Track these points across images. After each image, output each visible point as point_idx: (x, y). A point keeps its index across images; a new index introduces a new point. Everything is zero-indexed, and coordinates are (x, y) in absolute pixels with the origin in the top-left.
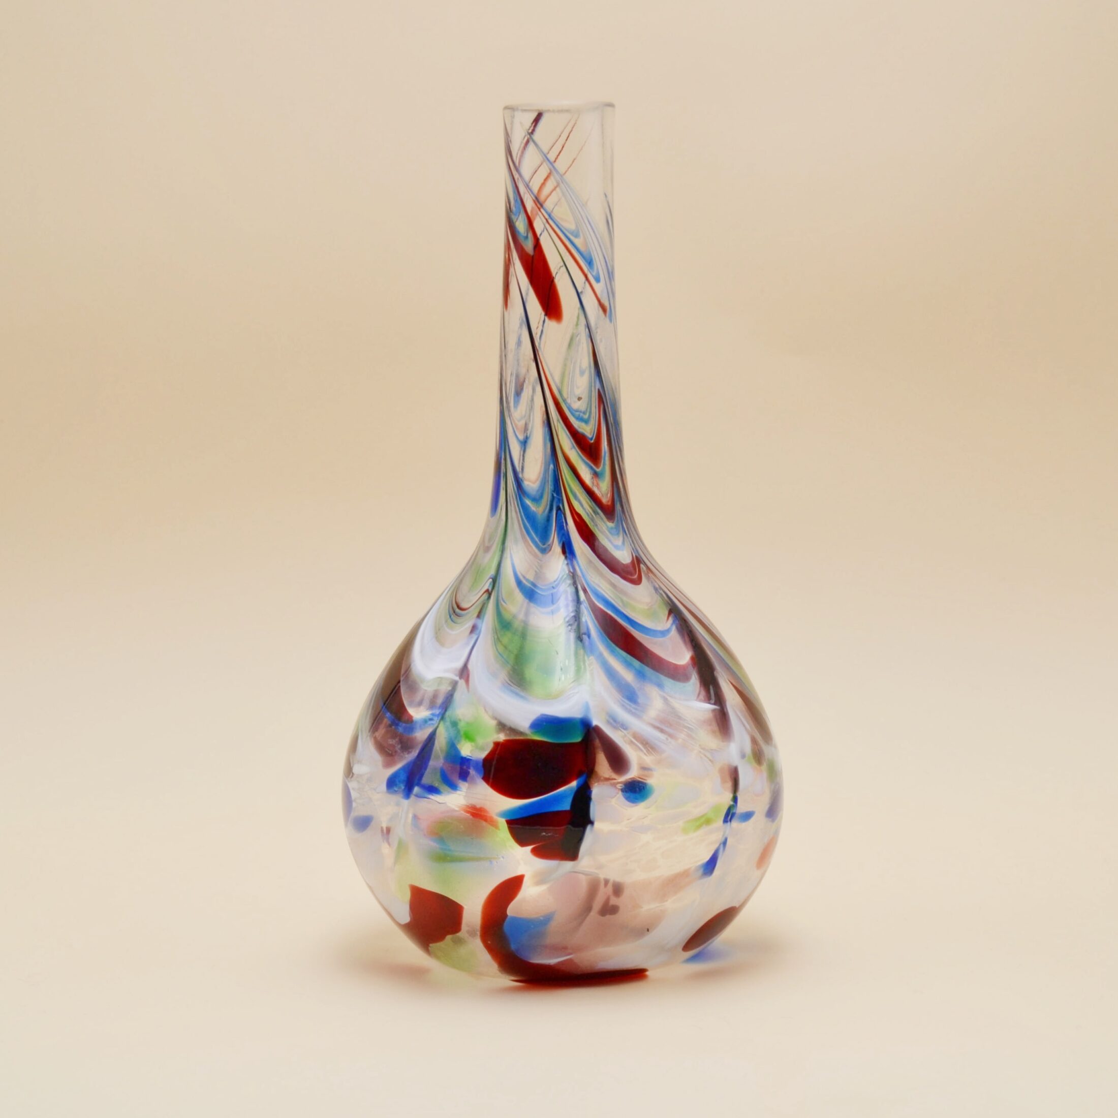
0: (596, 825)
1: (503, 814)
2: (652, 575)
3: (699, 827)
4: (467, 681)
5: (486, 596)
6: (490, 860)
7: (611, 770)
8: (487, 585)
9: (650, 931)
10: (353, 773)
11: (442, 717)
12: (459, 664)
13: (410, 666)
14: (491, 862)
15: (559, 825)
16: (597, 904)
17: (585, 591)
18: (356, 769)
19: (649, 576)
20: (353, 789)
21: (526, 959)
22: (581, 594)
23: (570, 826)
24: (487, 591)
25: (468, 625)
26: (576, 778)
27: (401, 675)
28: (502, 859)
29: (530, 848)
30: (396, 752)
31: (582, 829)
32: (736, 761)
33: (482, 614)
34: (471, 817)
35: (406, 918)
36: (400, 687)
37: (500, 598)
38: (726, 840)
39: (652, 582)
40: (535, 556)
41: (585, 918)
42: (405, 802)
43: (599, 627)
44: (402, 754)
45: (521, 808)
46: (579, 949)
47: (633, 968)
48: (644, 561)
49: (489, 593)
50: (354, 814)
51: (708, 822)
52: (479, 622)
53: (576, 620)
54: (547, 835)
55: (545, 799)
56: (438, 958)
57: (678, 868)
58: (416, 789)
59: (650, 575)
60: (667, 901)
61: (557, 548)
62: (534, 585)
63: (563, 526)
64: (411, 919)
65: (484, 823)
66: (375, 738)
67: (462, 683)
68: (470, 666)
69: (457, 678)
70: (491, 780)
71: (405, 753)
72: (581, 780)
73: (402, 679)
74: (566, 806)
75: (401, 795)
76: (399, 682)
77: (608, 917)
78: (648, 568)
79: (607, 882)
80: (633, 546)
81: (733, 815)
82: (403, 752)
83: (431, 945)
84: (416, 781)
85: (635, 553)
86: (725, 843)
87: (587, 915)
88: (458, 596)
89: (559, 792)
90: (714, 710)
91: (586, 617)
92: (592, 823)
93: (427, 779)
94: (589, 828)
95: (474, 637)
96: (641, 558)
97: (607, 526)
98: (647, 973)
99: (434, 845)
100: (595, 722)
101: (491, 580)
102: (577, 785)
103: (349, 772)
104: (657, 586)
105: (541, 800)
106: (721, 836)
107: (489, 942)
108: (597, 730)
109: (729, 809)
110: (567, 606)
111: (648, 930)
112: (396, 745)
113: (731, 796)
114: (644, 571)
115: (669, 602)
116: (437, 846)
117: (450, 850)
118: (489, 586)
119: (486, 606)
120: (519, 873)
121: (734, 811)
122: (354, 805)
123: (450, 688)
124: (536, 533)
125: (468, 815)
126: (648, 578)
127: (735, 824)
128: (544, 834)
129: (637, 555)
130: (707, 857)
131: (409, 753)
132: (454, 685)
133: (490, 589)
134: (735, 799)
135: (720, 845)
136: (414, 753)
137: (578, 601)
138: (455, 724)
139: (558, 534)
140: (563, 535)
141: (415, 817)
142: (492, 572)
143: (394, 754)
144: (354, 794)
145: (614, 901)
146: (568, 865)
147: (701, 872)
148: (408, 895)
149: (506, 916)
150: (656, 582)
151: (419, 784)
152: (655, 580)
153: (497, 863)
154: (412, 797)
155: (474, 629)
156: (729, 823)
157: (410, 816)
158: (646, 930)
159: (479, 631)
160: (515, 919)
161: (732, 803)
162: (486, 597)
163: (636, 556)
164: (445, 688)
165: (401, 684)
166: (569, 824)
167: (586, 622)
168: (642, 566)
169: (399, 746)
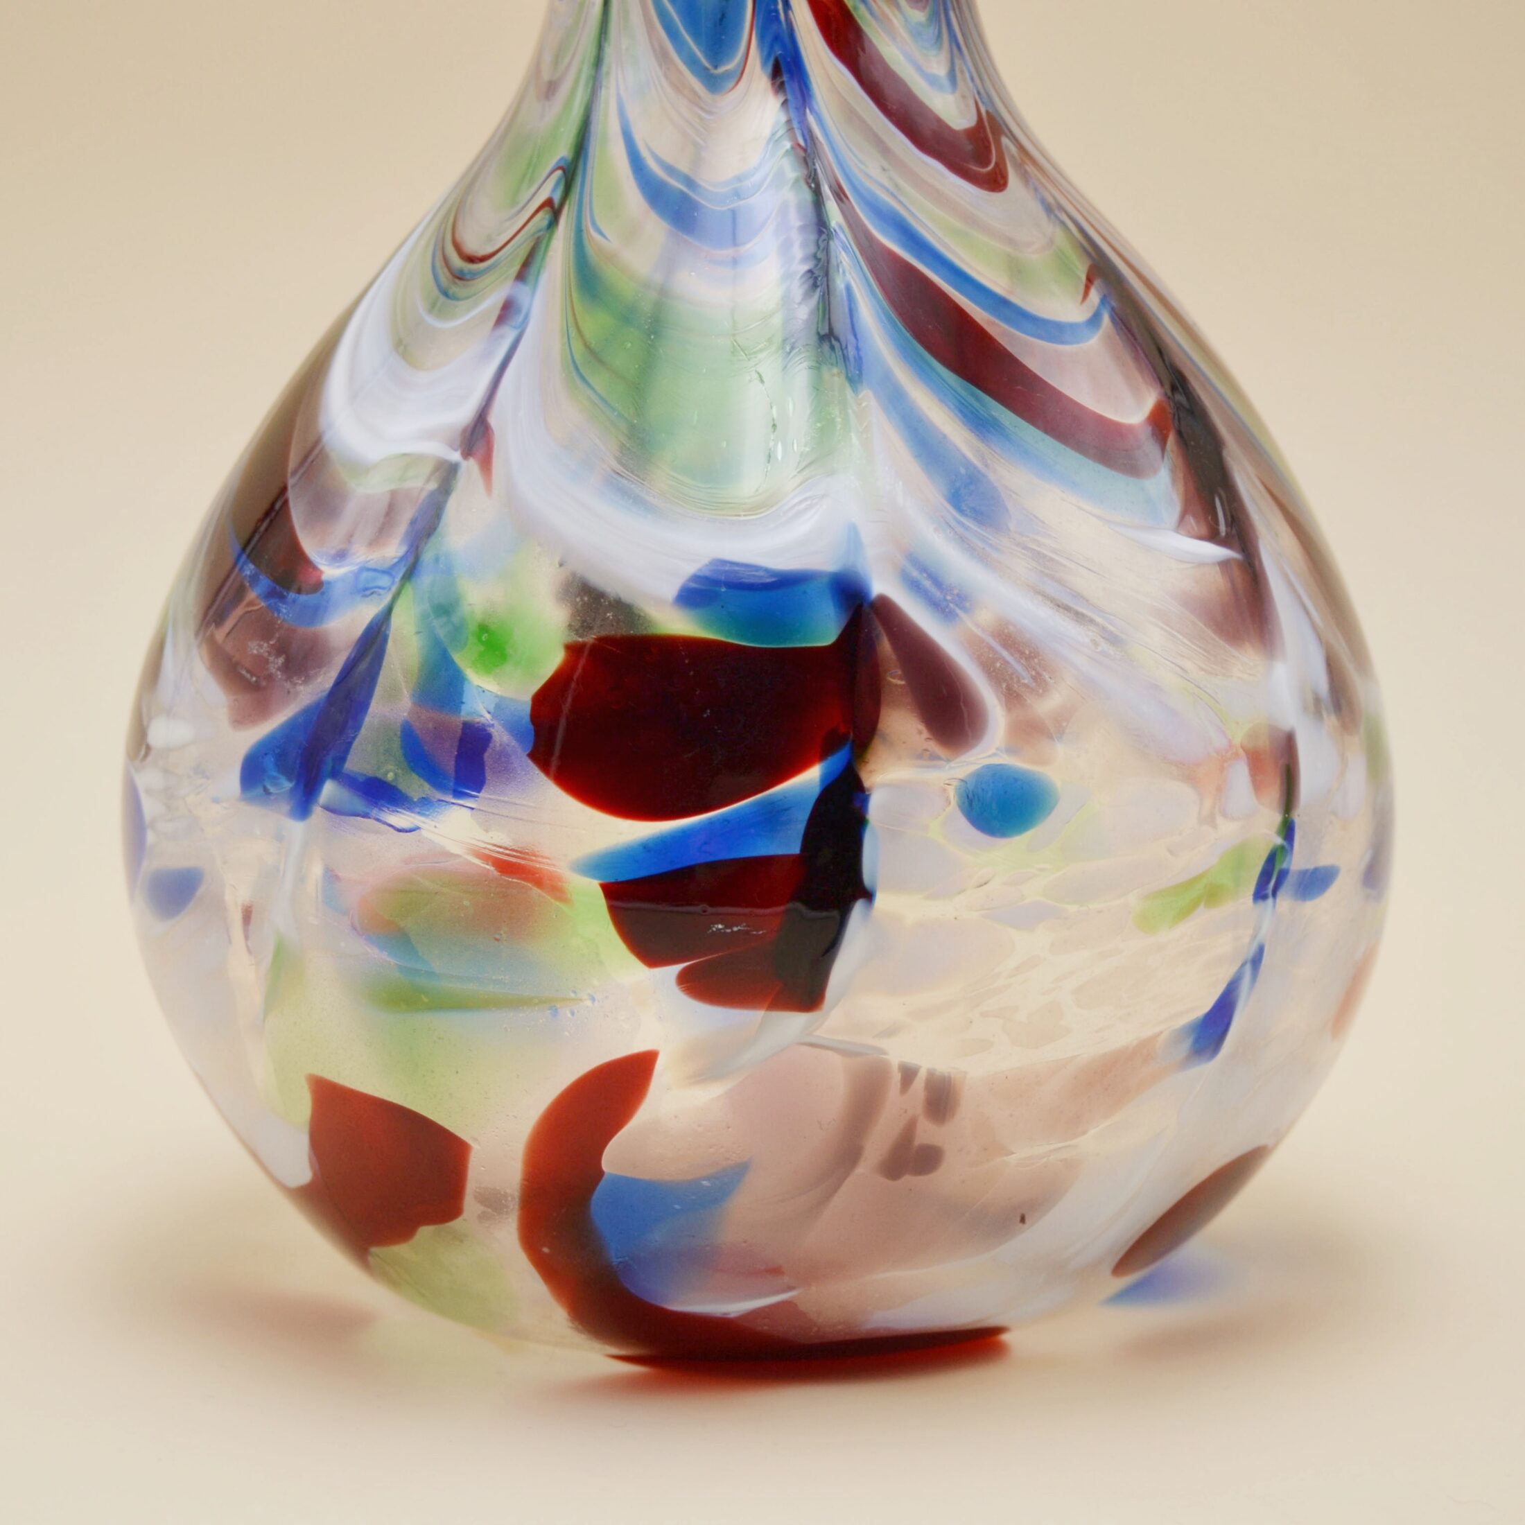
0: (882, 900)
1: (592, 867)
2: (1032, 167)
3: (1185, 912)
4: (486, 464)
5: (543, 218)
6: (551, 1004)
7: (926, 734)
8: (549, 189)
9: (1027, 1220)
10: (148, 748)
11: (411, 568)
12: (464, 414)
13: (318, 441)
14: (555, 1012)
15: (767, 901)
16: (878, 1144)
17: (840, 195)
18: (161, 733)
19: (1026, 171)
20: (149, 792)
21: (653, 1302)
22: (832, 209)
23: (798, 905)
24: (548, 203)
25: (491, 301)
26: (822, 757)
27: (289, 475)
28: (589, 1003)
29: (675, 969)
30: (270, 677)
31: (835, 913)
32: (1290, 715)
33: (533, 269)
34: (496, 874)
35: (300, 1170)
36: (286, 502)
37: (587, 223)
38: (1261, 950)
39: (1036, 190)
40: (695, 100)
41: (840, 1182)
42: (296, 829)
43: (885, 304)
44: (288, 685)
45: (650, 848)
46: (812, 1272)
47: (970, 1327)
48: (1010, 131)
49: (553, 209)
50: (151, 865)
51: (1213, 895)
52: (522, 293)
53: (815, 286)
54: (729, 931)
55: (725, 820)
56: (393, 1283)
57: (1123, 1037)
58: (329, 790)
59: (1030, 168)
60: (1084, 1133)
61: (757, 77)
62: (690, 182)
63: (777, 11)
64: (315, 1174)
65: (536, 891)
66: (211, 643)
67: (470, 467)
68: (493, 420)
69: (456, 456)
70: (555, 762)
71: (295, 679)
72: (836, 760)
73: (291, 482)
74: (788, 843)
75: (286, 807)
76: (284, 490)
77: (908, 1180)
78: (1021, 148)
79: (908, 1074)
80: (980, 87)
81: (1283, 875)
82: (289, 678)
83: (374, 1250)
84: (328, 764)
85: (983, 103)
86: (1256, 961)
87: (847, 1174)
88: (460, 227)
89: (770, 795)
90: (1224, 565)
91: (848, 276)
92: (868, 896)
93: (359, 761)
94: (858, 908)
95: (509, 335)
96: (1002, 118)
97: (906, 20)
98: (1005, 1337)
99: (378, 956)
100: (881, 585)
101: (559, 172)
102: (824, 778)
103: (140, 746)
104: (1051, 200)
105: (711, 823)
106: (1247, 940)
107: (546, 1250)
108: (884, 609)
109: (1271, 859)
110: (785, 248)
111: (1023, 1220)
112: (271, 659)
113: (1277, 818)
114: (1013, 157)
115: (1090, 249)
116: (393, 961)
117: (431, 974)
118: (554, 190)
119: (543, 246)
120: (638, 1046)
121: (1284, 866)
122: (150, 837)
123: (433, 486)
124: (696, 35)
125: (490, 868)
126: (1025, 177)
127: (1284, 902)
128: (720, 926)
129: (991, 110)
130: (1206, 1004)
131: (308, 679)
132: (447, 475)
133: (557, 199)
134: (1288, 830)
135: (1243, 965)
136: (325, 680)
137: (821, 225)
138: (445, 608)
139: (762, 38)
140: (777, 38)
141: (331, 876)
142: (563, 150)
143: (264, 683)
144: (150, 807)
145: (927, 1133)
146: (792, 1023)
147: (1187, 1045)
148: (303, 1107)
149: (601, 1173)
150: (1046, 188)
151: (336, 774)
152: (1041, 183)
153: (573, 1014)
154: (318, 813)
155: (507, 311)
156: (1270, 900)
157: (317, 870)
158: (1019, 1219)
159: (521, 318)
160: (627, 1185)
161: (1279, 841)
162: (546, 223)
163: (987, 112)
164: (421, 484)
165: (291, 494)
166: (795, 897)
167: (848, 289)
168: (1005, 141)
169: (281, 660)
